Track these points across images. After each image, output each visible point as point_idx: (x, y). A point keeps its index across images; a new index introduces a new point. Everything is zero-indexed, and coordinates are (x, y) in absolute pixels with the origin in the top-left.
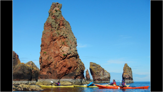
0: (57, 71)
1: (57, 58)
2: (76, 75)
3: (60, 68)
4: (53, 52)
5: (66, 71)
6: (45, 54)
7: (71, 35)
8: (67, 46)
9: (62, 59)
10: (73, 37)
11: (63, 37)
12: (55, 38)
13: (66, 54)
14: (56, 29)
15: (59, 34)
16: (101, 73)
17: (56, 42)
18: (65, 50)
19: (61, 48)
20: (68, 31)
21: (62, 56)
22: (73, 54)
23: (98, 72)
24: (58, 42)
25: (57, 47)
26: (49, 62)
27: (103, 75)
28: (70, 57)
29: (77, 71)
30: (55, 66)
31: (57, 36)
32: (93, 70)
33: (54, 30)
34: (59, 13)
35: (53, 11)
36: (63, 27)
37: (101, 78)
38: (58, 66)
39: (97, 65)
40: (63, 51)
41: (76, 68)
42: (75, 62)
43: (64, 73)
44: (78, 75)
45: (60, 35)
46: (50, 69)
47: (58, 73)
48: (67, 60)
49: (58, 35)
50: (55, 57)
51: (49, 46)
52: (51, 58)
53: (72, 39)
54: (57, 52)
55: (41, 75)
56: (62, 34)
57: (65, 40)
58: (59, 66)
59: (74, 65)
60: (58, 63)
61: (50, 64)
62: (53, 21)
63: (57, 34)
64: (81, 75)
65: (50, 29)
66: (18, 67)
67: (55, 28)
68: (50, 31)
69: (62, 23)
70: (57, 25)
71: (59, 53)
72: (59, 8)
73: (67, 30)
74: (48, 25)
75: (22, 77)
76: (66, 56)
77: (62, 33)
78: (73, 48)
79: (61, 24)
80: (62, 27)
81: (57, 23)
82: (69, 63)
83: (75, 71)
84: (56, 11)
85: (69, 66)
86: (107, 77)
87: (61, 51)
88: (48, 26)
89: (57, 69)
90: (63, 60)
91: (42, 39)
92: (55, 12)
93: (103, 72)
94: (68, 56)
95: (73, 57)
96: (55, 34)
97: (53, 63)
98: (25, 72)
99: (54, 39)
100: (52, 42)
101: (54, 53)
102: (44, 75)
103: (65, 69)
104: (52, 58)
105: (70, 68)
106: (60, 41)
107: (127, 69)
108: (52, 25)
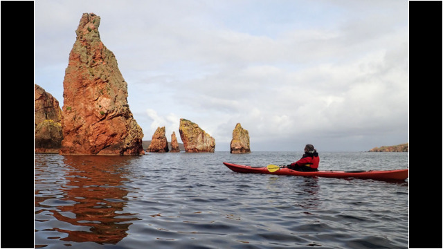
0: (91, 141)
1: (90, 118)
2: (123, 148)
3: (95, 136)
4: (83, 107)
5: (107, 140)
6: (69, 111)
7: (117, 77)
8: (107, 97)
9: (98, 120)
10: (120, 80)
11: (99, 81)
12: (87, 82)
13: (105, 112)
14: (88, 66)
15: (93, 75)
16: (199, 139)
17: (89, 90)
18: (104, 105)
19: (96, 100)
20: (111, 70)
21: (99, 115)
22: (119, 111)
23: (194, 136)
24: (91, 90)
25: (90, 99)
26: (76, 125)
27: (203, 141)
28: (114, 116)
29: (127, 141)
30: (86, 132)
31: (90, 78)
32: (185, 133)
33: (85, 67)
34: (93, 35)
35: (84, 30)
36: (101, 61)
37: (199, 147)
38: (91, 133)
39: (192, 124)
40: (100, 107)
41: (124, 136)
42: (123, 125)
43: (102, 144)
44: (127, 148)
45: (95, 77)
46: (78, 136)
47: (92, 144)
48: (107, 122)
49: (91, 76)
50: (87, 116)
51: (77, 97)
52: (80, 118)
53: (118, 85)
54: (90, 108)
55: (64, 147)
56: (98, 76)
57: (104, 86)
58: (93, 132)
59: (120, 131)
60: (91, 127)
61: (78, 129)
62: (83, 51)
63: (89, 75)
64: (133, 147)
65: (78, 64)
66: (41, 128)
67: (87, 63)
68: (77, 69)
69: (99, 54)
70: (90, 57)
71: (94, 110)
72: (95, 24)
73: (108, 68)
74: (74, 57)
75: (50, 146)
76: (107, 114)
77: (100, 72)
78: (120, 102)
79: (97, 56)
80: (99, 62)
81: (90, 54)
82: (111, 127)
83: (123, 141)
84: (90, 30)
85: (112, 132)
86: (209, 146)
87: (97, 106)
88: (75, 59)
89: (90, 138)
90: (100, 122)
91: (64, 83)
92: (87, 31)
93: (203, 137)
94: (110, 115)
95: (120, 117)
96: (87, 74)
97: (84, 127)
98: (54, 136)
99: (84, 84)
100: (81, 90)
101: (86, 109)
102: (68, 147)
103: (104, 138)
104: (82, 118)
105: (113, 135)
106: (96, 88)
107: (239, 134)
108: (81, 57)
